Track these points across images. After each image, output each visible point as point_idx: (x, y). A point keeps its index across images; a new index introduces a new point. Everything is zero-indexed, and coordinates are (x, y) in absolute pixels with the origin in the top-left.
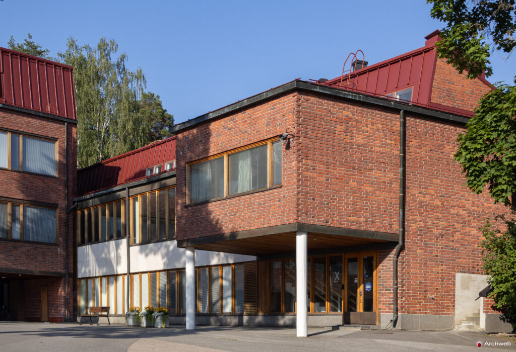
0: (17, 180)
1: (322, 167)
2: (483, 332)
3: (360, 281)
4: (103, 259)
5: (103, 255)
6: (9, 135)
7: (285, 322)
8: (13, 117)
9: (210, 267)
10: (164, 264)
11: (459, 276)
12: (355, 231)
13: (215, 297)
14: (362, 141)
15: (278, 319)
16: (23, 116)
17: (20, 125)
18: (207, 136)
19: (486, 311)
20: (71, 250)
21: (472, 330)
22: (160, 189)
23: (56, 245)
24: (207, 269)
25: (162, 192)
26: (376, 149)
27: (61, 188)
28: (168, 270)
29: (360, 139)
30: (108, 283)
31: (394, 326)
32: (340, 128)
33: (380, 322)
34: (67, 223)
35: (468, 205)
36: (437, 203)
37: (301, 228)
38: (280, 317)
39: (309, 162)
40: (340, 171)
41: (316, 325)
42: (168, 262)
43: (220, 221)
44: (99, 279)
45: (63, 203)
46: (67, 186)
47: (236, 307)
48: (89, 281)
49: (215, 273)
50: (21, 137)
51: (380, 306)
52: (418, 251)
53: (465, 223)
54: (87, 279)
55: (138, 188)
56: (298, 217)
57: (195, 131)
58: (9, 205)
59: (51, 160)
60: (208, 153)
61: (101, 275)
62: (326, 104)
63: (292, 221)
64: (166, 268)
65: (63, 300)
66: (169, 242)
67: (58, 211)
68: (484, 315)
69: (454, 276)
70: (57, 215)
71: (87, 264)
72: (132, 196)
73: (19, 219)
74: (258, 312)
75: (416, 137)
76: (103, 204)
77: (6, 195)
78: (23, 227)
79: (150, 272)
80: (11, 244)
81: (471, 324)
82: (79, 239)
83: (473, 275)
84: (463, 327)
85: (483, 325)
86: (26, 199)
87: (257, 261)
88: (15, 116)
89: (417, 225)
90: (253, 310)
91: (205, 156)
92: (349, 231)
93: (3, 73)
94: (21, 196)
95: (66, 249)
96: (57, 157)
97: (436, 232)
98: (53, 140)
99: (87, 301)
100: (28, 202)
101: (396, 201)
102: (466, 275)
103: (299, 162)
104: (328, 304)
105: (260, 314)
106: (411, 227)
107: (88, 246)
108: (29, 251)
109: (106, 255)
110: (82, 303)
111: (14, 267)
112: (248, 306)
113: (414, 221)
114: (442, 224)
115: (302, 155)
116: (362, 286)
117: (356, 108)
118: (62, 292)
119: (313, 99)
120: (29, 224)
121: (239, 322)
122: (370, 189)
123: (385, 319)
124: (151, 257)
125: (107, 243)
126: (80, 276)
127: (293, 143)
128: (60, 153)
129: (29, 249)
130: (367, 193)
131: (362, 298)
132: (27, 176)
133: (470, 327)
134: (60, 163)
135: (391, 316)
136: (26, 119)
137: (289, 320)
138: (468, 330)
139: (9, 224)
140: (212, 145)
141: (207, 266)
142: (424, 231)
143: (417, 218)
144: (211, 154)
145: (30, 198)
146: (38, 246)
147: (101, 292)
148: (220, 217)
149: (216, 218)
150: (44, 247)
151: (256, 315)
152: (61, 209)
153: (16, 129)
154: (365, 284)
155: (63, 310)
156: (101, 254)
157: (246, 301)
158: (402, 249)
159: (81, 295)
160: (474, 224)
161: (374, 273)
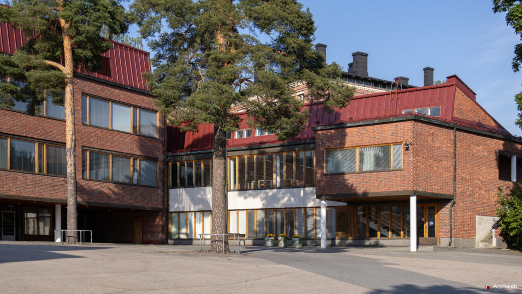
0: (137, 142)
1: (422, 160)
2: (494, 248)
3: (426, 219)
4: (199, 199)
5: (199, 196)
6: (132, 108)
7: (370, 243)
8: (135, 96)
9: (305, 208)
10: (263, 204)
11: (477, 217)
12: (436, 194)
13: (310, 227)
14: (438, 146)
15: (364, 242)
16: (140, 95)
17: (138, 102)
18: (344, 136)
19: (496, 237)
20: (166, 191)
21: (488, 247)
22: (259, 154)
23: (157, 188)
24: (303, 210)
25: (260, 157)
26: (444, 149)
27: (160, 146)
28: (265, 209)
29: (438, 144)
30: (203, 216)
31: (450, 245)
32: (430, 139)
33: (440, 243)
34: (163, 171)
35: (481, 178)
36: (468, 177)
37: (415, 193)
38: (366, 240)
39: (418, 158)
40: (430, 162)
41: (395, 245)
42: (266, 203)
43: (354, 186)
44: (193, 213)
45: (161, 157)
46: (163, 145)
47: (328, 234)
48: (181, 214)
49: (309, 212)
50: (138, 110)
51: (440, 234)
52: (461, 204)
53: (480, 188)
54: (179, 213)
55: (237, 152)
56: (414, 187)
57: (333, 131)
58: (132, 159)
59: (155, 126)
60: (344, 145)
61: (196, 210)
62: (425, 126)
63: (410, 189)
64: (265, 207)
65: (160, 228)
66: (268, 191)
67: (158, 163)
68: (495, 239)
69: (475, 217)
70: (158, 165)
71: (180, 202)
72: (229, 157)
73: (137, 170)
74: (348, 237)
75: (460, 142)
76: (198, 160)
77: (131, 152)
78: (140, 175)
79: (247, 210)
80: (133, 187)
81: (485, 244)
82: (170, 183)
83: (483, 217)
84: (481, 245)
85: (494, 244)
86: (141, 154)
87: (347, 206)
88: (135, 95)
89: (460, 190)
90: (344, 236)
91: (341, 146)
92: (433, 194)
93: (111, 58)
94: (138, 153)
95: (163, 191)
96: (158, 124)
97: (468, 193)
98: (156, 112)
99: (179, 228)
100: (142, 157)
101: (452, 177)
102: (480, 216)
103: (414, 157)
104: (402, 233)
105: (350, 238)
106: (458, 191)
107: (181, 189)
108: (142, 192)
109: (202, 196)
110: (173, 229)
111: (135, 204)
112: (340, 233)
113: (459, 188)
114: (470, 189)
115: (416, 154)
116: (427, 223)
117: (436, 127)
118: (159, 221)
119: (420, 124)
120: (142, 172)
121: (332, 243)
122: (442, 171)
123: (444, 241)
124: (250, 200)
125: (203, 188)
126: (171, 210)
127: (411, 148)
128: (160, 121)
129: (142, 191)
130: (440, 173)
131: (427, 230)
132: (142, 138)
133: (486, 245)
134: (160, 128)
135: (448, 240)
136: (142, 97)
137: (373, 242)
138: (485, 247)
139: (131, 173)
140: (347, 141)
141: (303, 208)
142: (463, 193)
143: (460, 186)
144: (346, 146)
145: (144, 155)
146: (148, 189)
147: (195, 222)
148: (355, 183)
149: (351, 183)
150: (151, 189)
151: (347, 239)
152: (160, 162)
153: (136, 104)
154: (429, 222)
155: (160, 235)
156: (197, 195)
157: (338, 230)
158: (454, 203)
159: (172, 223)
160: (483, 189)
161: (436, 215)
